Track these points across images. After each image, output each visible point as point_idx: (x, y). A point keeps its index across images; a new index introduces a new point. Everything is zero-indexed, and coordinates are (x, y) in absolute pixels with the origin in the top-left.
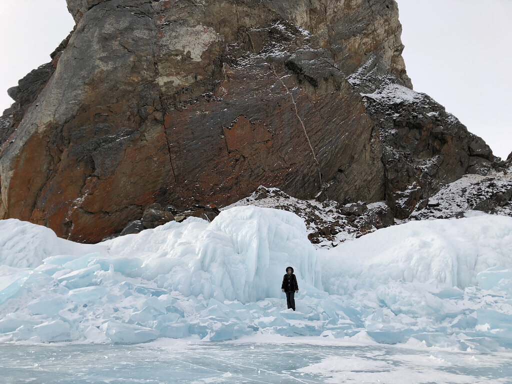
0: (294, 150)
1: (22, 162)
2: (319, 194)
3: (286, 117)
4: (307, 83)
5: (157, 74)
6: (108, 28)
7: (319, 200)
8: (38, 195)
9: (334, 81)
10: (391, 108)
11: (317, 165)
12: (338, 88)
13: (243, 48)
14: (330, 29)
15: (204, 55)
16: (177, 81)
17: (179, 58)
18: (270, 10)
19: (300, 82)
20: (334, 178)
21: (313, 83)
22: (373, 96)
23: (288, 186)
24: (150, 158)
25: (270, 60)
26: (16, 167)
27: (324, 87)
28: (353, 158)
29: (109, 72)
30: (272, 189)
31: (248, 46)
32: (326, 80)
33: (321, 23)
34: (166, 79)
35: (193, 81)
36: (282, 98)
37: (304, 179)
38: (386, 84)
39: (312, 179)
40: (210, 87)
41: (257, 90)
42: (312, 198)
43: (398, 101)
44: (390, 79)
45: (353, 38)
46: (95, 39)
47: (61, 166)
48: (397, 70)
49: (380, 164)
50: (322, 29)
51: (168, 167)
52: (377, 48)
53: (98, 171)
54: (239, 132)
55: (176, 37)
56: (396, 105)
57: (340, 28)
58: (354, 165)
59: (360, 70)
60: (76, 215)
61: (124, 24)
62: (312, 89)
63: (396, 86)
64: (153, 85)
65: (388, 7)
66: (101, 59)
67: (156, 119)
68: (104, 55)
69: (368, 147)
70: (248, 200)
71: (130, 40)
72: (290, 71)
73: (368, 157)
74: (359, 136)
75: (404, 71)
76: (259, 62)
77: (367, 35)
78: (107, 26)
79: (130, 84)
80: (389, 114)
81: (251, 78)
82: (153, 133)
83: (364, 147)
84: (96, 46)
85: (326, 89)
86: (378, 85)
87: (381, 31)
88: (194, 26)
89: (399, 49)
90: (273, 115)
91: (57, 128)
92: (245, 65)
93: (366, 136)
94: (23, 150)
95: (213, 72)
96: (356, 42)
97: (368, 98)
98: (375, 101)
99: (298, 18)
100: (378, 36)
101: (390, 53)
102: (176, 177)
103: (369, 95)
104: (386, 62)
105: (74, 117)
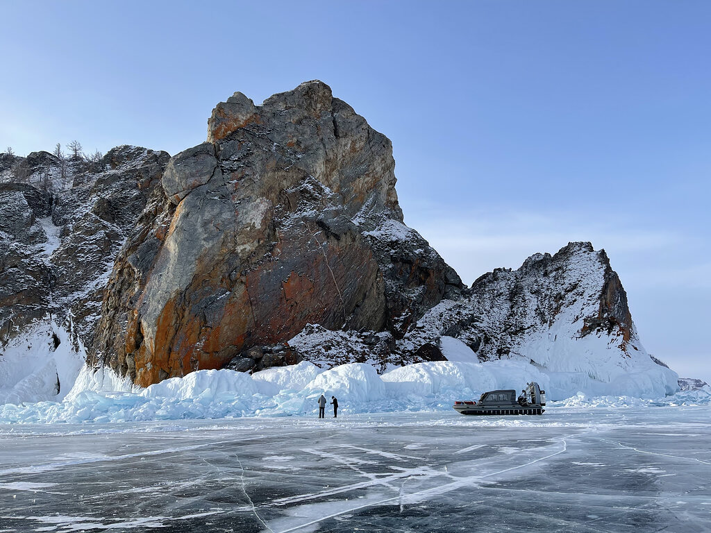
0: (328, 294)
1: (161, 320)
2: (344, 326)
3: (320, 267)
4: (332, 238)
5: (236, 244)
6: (207, 216)
7: (344, 330)
8: (172, 343)
9: (351, 234)
10: (388, 245)
11: (342, 304)
12: (354, 240)
13: (284, 209)
14: (341, 173)
15: (264, 221)
16: (248, 247)
17: (248, 229)
18: (299, 169)
19: (328, 237)
20: (353, 312)
21: (337, 237)
22: (375, 233)
23: (325, 322)
24: (240, 311)
25: (305, 219)
26: (158, 324)
27: (344, 240)
28: (365, 295)
29: (210, 249)
30: (316, 325)
31: (289, 207)
32: (346, 234)
33: (334, 169)
34: (242, 247)
35: (257, 245)
36: (317, 253)
37: (334, 315)
38: (383, 220)
39: (339, 315)
40: (268, 248)
41: (300, 247)
42: (340, 329)
43: (394, 239)
44: (386, 215)
45: (358, 180)
46: (199, 225)
47: (185, 321)
48: (391, 202)
49: (383, 298)
50: (335, 176)
51: (251, 316)
52: (376, 185)
53: (209, 324)
54: (292, 284)
55: (246, 213)
56: (392, 242)
57: (348, 171)
58: (366, 301)
59: (364, 207)
60: (199, 355)
61: (216, 211)
62: (336, 242)
63: (392, 221)
64: (233, 252)
65: (384, 146)
66: (204, 240)
67: (242, 282)
68: (206, 236)
69: (375, 285)
70: (301, 336)
71: (220, 222)
72: (320, 228)
73: (375, 293)
74: (369, 277)
75: (397, 202)
76: (297, 220)
77: (368, 175)
78: (206, 214)
79: (221, 255)
80: (388, 251)
81: (295, 238)
82: (240, 290)
83: (372, 285)
84: (200, 230)
85: (346, 240)
86: (376, 221)
87: (379, 169)
88: (255, 201)
89: (393, 182)
90: (312, 268)
91: (181, 294)
92: (288, 226)
93: (374, 276)
94: (162, 312)
95: (269, 235)
96: (362, 183)
97: (372, 237)
98: (377, 239)
99: (318, 170)
100: (377, 174)
101: (386, 187)
102: (256, 323)
103: (371, 233)
104: (383, 198)
105: (191, 285)
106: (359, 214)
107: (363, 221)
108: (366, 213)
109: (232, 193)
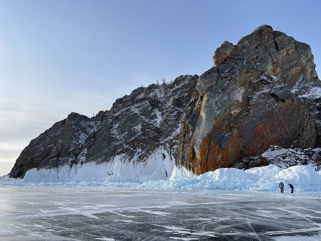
0: (281, 130)
1: (202, 146)
2: (292, 146)
3: (275, 117)
4: (280, 101)
5: (231, 110)
6: (217, 99)
7: (293, 148)
8: (207, 156)
9: (291, 98)
10: (315, 101)
11: (290, 135)
12: (293, 101)
13: (253, 91)
14: (282, 68)
15: (243, 98)
16: (237, 111)
17: (236, 103)
18: (258, 70)
19: (278, 101)
20: (297, 138)
21: (283, 101)
22: (305, 96)
23: (281, 144)
24: (236, 141)
25: (264, 94)
26: (201, 148)
27: (287, 101)
28: (303, 129)
29: (219, 114)
30: (276, 146)
31: (255, 89)
32: (288, 98)
33: (278, 67)
34: (234, 111)
35: (241, 110)
36: (272, 110)
37: (286, 140)
38: (310, 88)
39: (289, 140)
40: (246, 110)
41: (263, 108)
42: (290, 147)
43: (318, 97)
44: (311, 85)
45: (292, 70)
46: (214, 104)
47: (212, 146)
48: (314, 78)
49: (315, 130)
50: (279, 70)
51: (242, 143)
52: (303, 70)
53: (223, 147)
54: (260, 126)
55: (234, 95)
56: (317, 99)
57: (286, 66)
58: (304, 132)
59: (297, 83)
60: (220, 162)
61: (221, 96)
62: (283, 103)
63: (315, 88)
64: (230, 114)
65: (306, 49)
66: (216, 110)
67: (235, 127)
68: (217, 108)
69: (309, 123)
70: (268, 152)
71: (223, 101)
72: (273, 97)
73: (309, 128)
74: (305, 120)
75: (317, 77)
76: (260, 95)
77: (298, 66)
78: (216, 98)
79: (225, 116)
80: (315, 104)
81: (259, 104)
82: (235, 131)
83: (307, 123)
84: (214, 106)
85: (288, 102)
86: (306, 89)
87: (304, 61)
88: (238, 89)
89: (314, 67)
90: (270, 117)
91: (209, 135)
92: (255, 99)
93: (307, 119)
94: (202, 143)
95: (246, 104)
96: (294, 71)
97: (304, 98)
98: (307, 99)
99: (269, 69)
100: (303, 64)
101: (310, 70)
102: (244, 146)
103: (303, 96)
104: (308, 76)
105: (213, 130)
106: (295, 87)
107: (297, 90)
108: (299, 86)
109: (227, 88)
